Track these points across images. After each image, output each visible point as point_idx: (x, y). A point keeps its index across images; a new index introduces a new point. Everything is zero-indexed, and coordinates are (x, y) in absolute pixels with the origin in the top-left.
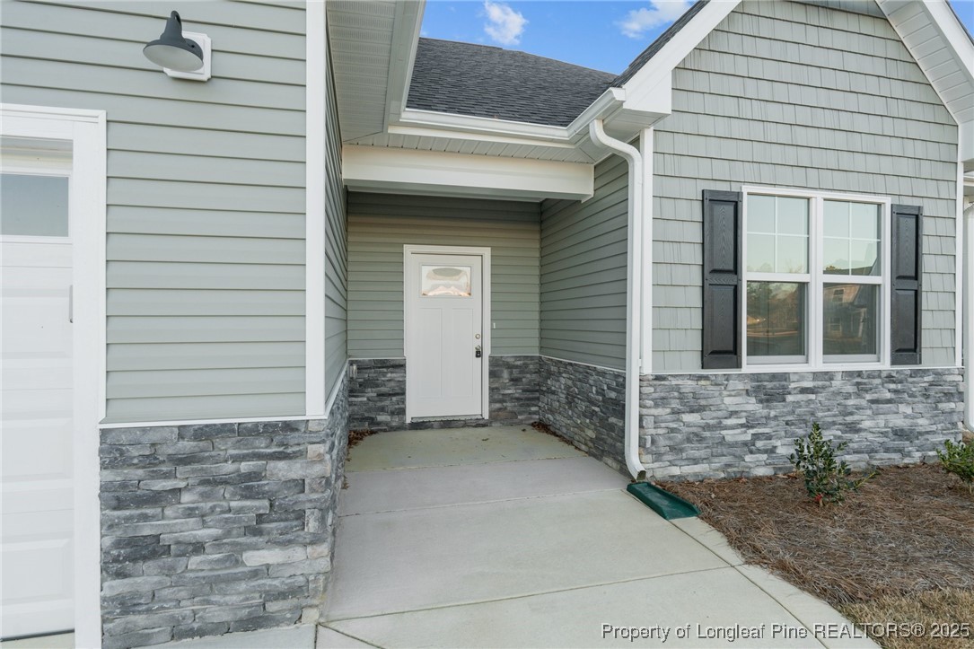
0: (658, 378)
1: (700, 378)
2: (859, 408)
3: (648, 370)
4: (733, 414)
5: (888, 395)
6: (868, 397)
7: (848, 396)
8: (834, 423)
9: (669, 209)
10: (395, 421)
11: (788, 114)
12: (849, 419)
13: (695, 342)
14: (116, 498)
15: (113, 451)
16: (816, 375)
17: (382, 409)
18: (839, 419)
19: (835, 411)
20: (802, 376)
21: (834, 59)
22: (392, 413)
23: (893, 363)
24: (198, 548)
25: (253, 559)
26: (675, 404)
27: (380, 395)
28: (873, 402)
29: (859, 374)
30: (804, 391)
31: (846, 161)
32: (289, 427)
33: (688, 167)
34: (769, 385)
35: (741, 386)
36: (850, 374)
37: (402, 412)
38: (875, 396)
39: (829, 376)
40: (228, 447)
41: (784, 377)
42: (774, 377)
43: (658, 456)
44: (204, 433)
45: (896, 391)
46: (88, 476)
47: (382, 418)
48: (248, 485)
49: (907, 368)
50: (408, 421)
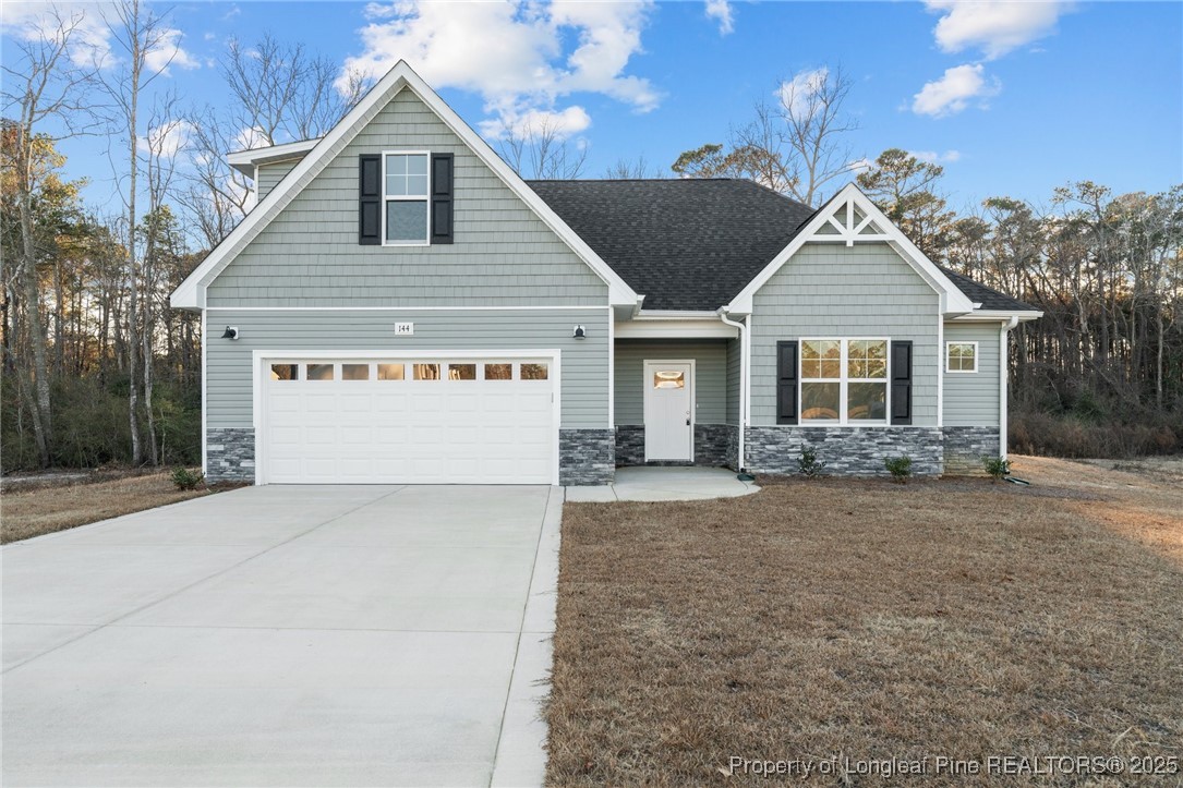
0: (752, 428)
1: (775, 428)
2: (870, 446)
3: (748, 425)
4: (793, 446)
5: (889, 441)
6: (876, 441)
7: (863, 440)
8: (854, 454)
9: (759, 351)
10: (639, 460)
11: (826, 300)
12: (863, 452)
13: (774, 411)
14: (563, 447)
15: (563, 435)
16: (843, 429)
17: (632, 454)
18: (859, 452)
19: (855, 447)
20: (834, 429)
21: (854, 270)
22: (637, 456)
23: (892, 423)
24: (582, 461)
25: (595, 466)
26: (762, 440)
27: (630, 445)
28: (879, 443)
29: (871, 429)
30: (835, 436)
31: (862, 320)
32: (605, 431)
33: (769, 331)
34: (814, 433)
35: (797, 433)
36: (864, 429)
37: (643, 455)
38: (881, 441)
39: (851, 430)
40: (589, 435)
41: (823, 429)
42: (817, 429)
43: (753, 464)
44: (584, 431)
45: (894, 439)
46: (556, 442)
47: (631, 458)
48: (594, 446)
49: (902, 427)
50: (646, 461)
